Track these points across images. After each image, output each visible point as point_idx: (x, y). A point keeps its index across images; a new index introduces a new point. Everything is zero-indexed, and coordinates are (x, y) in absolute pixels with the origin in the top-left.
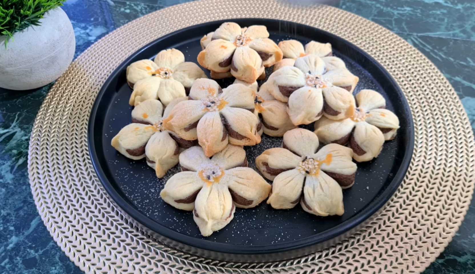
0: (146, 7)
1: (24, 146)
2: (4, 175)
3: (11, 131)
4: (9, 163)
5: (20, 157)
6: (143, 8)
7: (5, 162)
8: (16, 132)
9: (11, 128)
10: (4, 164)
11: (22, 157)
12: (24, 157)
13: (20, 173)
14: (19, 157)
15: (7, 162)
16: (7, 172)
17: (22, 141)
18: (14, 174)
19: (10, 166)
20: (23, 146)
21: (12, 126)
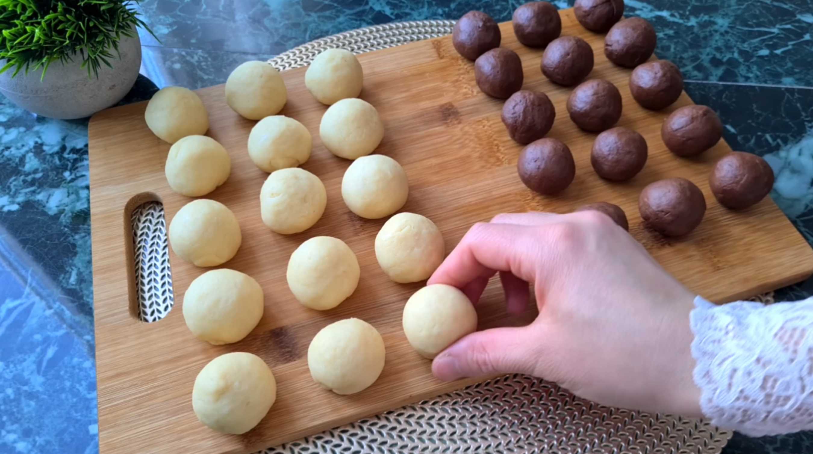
0: (206, 56)
1: (51, 326)
2: (29, 379)
3: (24, 303)
4: (32, 358)
5: (48, 346)
6: (201, 58)
7: (26, 357)
8: (33, 304)
9: (24, 296)
10: (25, 360)
11: (51, 346)
12: (53, 345)
13: (53, 372)
14: (46, 345)
15: (29, 357)
16: (32, 373)
17: (46, 318)
18: (43, 376)
19: (34, 362)
20: (49, 327)
21: (26, 293)
